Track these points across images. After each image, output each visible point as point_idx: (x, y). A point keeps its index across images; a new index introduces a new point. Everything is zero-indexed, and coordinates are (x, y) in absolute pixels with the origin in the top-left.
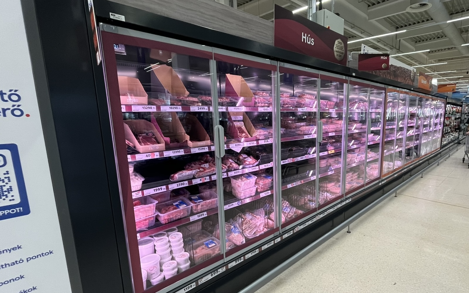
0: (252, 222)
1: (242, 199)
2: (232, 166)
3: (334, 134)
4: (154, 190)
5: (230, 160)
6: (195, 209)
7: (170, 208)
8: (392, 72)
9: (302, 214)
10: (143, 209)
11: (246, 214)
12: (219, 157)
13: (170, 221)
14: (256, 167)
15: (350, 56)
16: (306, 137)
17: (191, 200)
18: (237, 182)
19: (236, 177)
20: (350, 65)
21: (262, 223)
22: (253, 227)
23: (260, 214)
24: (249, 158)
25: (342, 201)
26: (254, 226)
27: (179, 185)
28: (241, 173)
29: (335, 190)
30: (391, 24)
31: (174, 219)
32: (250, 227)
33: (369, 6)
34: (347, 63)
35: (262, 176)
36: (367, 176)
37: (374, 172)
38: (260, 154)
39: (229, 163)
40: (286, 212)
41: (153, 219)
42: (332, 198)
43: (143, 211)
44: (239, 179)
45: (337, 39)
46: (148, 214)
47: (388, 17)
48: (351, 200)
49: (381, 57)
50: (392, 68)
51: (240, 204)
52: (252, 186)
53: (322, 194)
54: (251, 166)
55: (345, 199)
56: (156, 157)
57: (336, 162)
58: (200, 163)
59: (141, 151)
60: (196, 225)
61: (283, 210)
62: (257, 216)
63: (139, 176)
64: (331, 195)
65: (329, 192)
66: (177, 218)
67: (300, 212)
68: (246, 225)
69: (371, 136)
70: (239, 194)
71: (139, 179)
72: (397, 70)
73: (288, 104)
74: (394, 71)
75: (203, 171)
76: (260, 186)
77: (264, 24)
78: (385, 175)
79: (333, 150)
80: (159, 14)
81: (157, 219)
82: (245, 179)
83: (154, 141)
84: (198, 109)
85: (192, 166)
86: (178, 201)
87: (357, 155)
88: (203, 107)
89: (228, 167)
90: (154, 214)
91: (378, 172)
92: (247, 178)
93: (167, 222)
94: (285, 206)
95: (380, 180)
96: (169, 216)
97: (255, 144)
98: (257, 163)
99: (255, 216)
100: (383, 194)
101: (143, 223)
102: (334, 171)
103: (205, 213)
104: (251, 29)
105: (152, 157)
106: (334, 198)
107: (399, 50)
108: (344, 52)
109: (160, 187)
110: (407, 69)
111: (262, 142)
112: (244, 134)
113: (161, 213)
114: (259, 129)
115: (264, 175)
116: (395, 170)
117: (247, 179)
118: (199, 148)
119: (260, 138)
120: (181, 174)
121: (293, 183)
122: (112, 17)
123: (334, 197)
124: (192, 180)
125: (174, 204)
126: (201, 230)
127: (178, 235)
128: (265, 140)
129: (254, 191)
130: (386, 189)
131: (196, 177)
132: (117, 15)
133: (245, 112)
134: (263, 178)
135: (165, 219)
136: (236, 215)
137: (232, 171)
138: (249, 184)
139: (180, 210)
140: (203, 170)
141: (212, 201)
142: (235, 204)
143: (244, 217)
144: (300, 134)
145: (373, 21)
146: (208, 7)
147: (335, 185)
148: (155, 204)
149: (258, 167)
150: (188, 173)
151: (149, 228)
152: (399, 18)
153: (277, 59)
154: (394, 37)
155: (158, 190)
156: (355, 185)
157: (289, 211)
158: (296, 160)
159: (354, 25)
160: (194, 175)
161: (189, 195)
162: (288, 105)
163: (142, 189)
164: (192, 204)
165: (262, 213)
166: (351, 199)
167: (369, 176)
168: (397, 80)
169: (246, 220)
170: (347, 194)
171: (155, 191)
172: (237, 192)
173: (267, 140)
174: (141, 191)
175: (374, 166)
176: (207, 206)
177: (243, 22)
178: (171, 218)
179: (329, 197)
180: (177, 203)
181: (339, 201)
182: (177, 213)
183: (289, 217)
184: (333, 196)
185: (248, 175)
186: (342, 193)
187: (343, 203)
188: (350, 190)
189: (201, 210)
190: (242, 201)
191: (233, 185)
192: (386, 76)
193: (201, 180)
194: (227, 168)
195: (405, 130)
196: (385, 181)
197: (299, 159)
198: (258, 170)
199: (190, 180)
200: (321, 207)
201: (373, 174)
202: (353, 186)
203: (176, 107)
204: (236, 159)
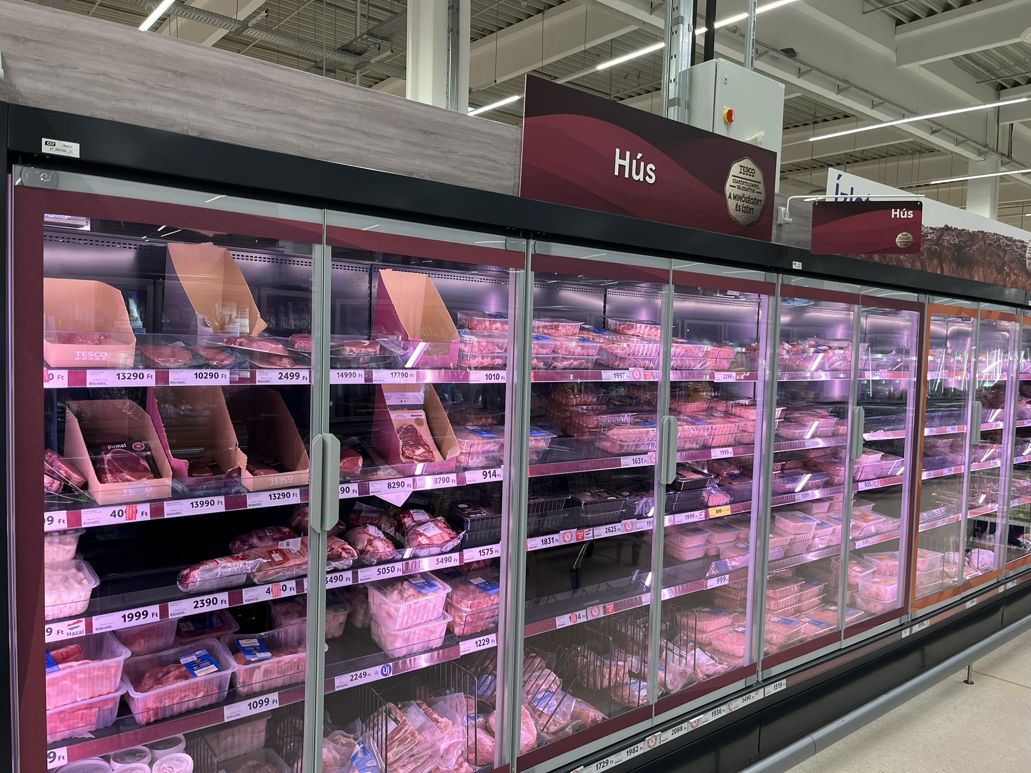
0: (422, 739)
1: (399, 658)
2: (371, 549)
3: (729, 453)
4: (124, 616)
5: (372, 530)
6: (243, 682)
7: (168, 673)
8: (949, 249)
9: (601, 725)
10: (85, 672)
11: (409, 706)
12: (318, 530)
13: (160, 716)
14: (452, 555)
15: (783, 209)
16: (627, 462)
17: (235, 650)
18: (385, 602)
19: (384, 585)
20: (784, 236)
21: (458, 743)
22: (425, 758)
23: (454, 712)
24: (432, 525)
25: (750, 686)
26: (429, 752)
27: (200, 604)
28: (400, 574)
29: (730, 645)
30: (976, 74)
31: (176, 709)
32: (413, 755)
33: (899, 23)
34: (774, 232)
35: (473, 584)
36: (859, 600)
37: (882, 588)
38: (469, 514)
39: (366, 537)
40: (545, 711)
41: (114, 707)
42: (714, 674)
43: (85, 679)
44: (392, 592)
45: (739, 158)
46: (98, 690)
47: (965, 56)
48: (784, 687)
49: (893, 213)
50: (948, 238)
51: (391, 675)
52: (435, 615)
53: (681, 656)
54: (436, 550)
55: (764, 681)
56: (139, 518)
57: (740, 545)
58: (277, 536)
59: (99, 498)
60: (249, 730)
61: (535, 704)
62: (440, 719)
63: (86, 571)
64: (713, 661)
65: (707, 648)
66: (184, 708)
67: (593, 714)
68: (401, 748)
69: (873, 459)
70: (390, 639)
71: (85, 581)
72: (968, 243)
73: (571, 359)
74: (958, 248)
75: (280, 563)
76: (461, 617)
77: (491, 134)
78: (925, 602)
79: (726, 504)
80: (177, 130)
81: (124, 705)
82: (411, 591)
83: (145, 467)
84: (280, 378)
85: (250, 542)
86: (197, 653)
87: (816, 523)
88: (294, 372)
89: (362, 552)
90: (116, 691)
91: (896, 589)
92: (419, 588)
93: (152, 720)
94: (543, 687)
95: (905, 619)
96: (161, 701)
97: (451, 481)
98: (456, 542)
99: (435, 716)
100: (923, 668)
101: (83, 714)
102: (727, 577)
103: (275, 696)
104: (449, 151)
105: (129, 519)
106: (723, 671)
107: (1009, 156)
108: (762, 197)
109: (141, 610)
110: (1006, 238)
111: (474, 477)
112: (420, 451)
113: (136, 690)
114: (472, 435)
115: (479, 580)
116: (967, 585)
117: (419, 592)
118: (272, 493)
119: (471, 463)
120: (210, 570)
121: (577, 613)
122: (46, 149)
123: (721, 668)
124: (244, 590)
125: (183, 661)
126: (264, 747)
127: (182, 762)
128: (487, 471)
129: (442, 632)
130: (931, 649)
131: (256, 580)
132: (60, 144)
133: (433, 384)
134: (474, 592)
135: (148, 710)
136: (376, 710)
137: (371, 565)
138: (422, 611)
139: (194, 683)
140: (281, 559)
141: (299, 660)
142: (374, 674)
143: (399, 719)
144: (610, 451)
145: (914, 67)
146: (321, 101)
147: (732, 625)
148: (121, 659)
149: (456, 555)
150: (230, 569)
151: (99, 733)
152: (1004, 58)
153: (527, 234)
154: (992, 118)
155: (135, 618)
156: (807, 630)
157: (554, 708)
158: (591, 535)
159: (846, 81)
160: (252, 573)
161: (235, 633)
162: (569, 362)
163: (89, 613)
164: (235, 666)
165: (459, 709)
166: (784, 681)
167: (863, 600)
168: (968, 278)
169: (403, 731)
170: (770, 661)
171: (125, 621)
172: (384, 632)
173: (492, 471)
174: (83, 619)
175: (887, 565)
176: (283, 673)
177: (425, 132)
178: (165, 708)
179: (704, 669)
180: (193, 658)
181: (740, 685)
182: (185, 691)
183: (553, 729)
184: (719, 667)
185: (427, 580)
186: (751, 659)
187: (753, 694)
188: (784, 647)
189: (263, 686)
190: (396, 665)
191: (374, 609)
192: (922, 262)
193: (268, 591)
194: (356, 555)
195: (1008, 439)
196: (927, 624)
197: (601, 532)
198: (457, 564)
199: (234, 590)
200: (667, 701)
201: (878, 595)
202: (798, 632)
203: (213, 371)
204: (391, 527)
